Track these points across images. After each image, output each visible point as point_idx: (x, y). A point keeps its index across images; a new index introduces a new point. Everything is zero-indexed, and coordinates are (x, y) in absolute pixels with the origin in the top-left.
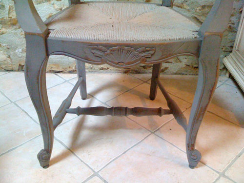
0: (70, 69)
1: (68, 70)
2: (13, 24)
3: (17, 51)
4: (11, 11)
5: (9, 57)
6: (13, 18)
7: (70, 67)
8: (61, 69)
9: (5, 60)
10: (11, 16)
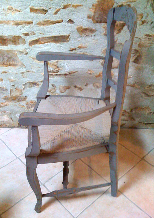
4: (12, 92)
5: (11, 119)
6: (13, 96)
9: (8, 121)
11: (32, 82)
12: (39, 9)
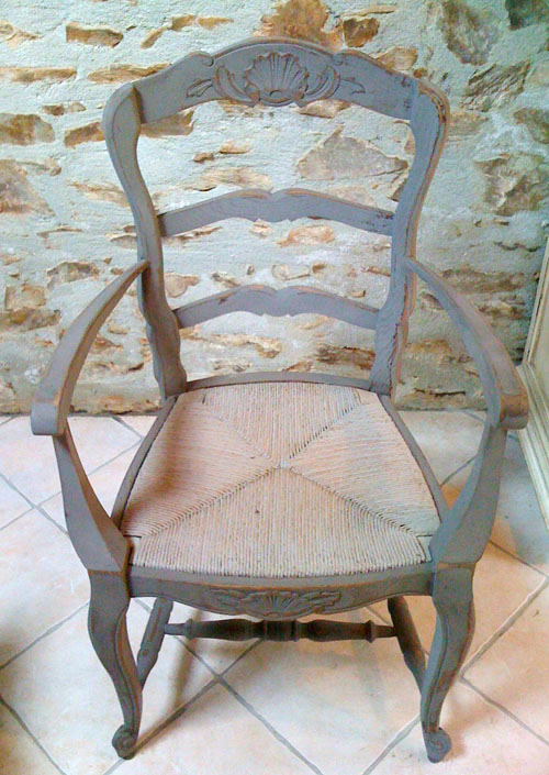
0: (149, 406)
1: (144, 408)
2: (17, 323)
3: (27, 373)
4: (11, 296)
5: (10, 386)
6: (15, 310)
7: (148, 402)
8: (128, 406)
10: (10, 307)
11: (75, 264)
12: (95, 31)
